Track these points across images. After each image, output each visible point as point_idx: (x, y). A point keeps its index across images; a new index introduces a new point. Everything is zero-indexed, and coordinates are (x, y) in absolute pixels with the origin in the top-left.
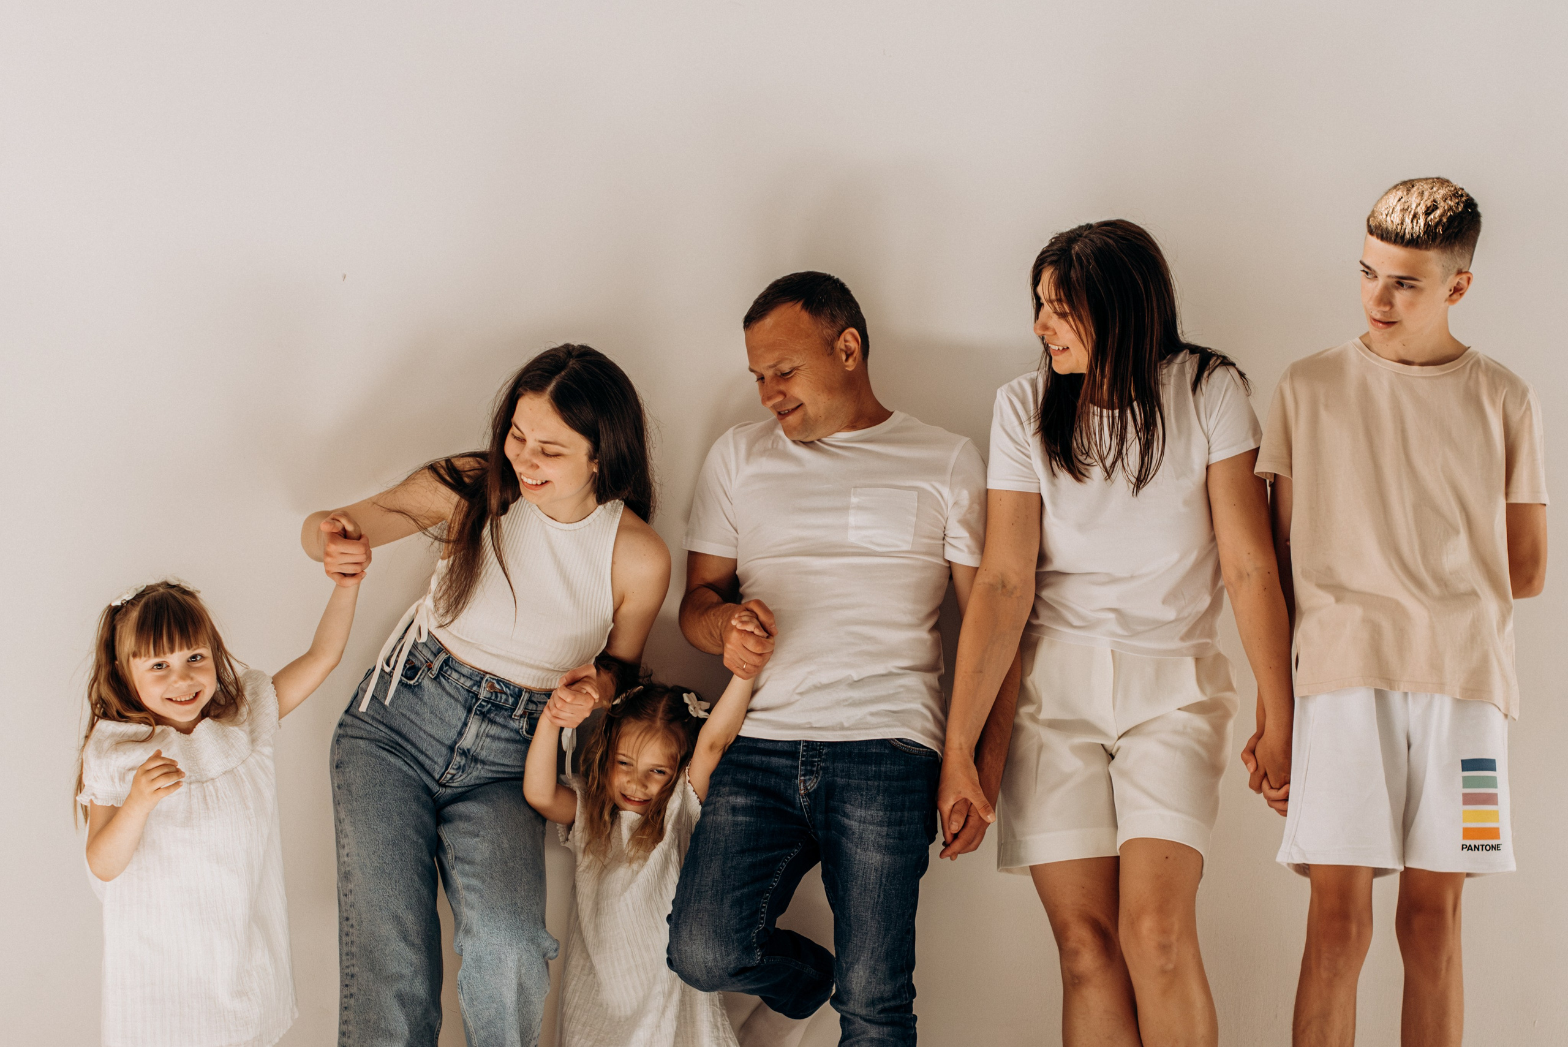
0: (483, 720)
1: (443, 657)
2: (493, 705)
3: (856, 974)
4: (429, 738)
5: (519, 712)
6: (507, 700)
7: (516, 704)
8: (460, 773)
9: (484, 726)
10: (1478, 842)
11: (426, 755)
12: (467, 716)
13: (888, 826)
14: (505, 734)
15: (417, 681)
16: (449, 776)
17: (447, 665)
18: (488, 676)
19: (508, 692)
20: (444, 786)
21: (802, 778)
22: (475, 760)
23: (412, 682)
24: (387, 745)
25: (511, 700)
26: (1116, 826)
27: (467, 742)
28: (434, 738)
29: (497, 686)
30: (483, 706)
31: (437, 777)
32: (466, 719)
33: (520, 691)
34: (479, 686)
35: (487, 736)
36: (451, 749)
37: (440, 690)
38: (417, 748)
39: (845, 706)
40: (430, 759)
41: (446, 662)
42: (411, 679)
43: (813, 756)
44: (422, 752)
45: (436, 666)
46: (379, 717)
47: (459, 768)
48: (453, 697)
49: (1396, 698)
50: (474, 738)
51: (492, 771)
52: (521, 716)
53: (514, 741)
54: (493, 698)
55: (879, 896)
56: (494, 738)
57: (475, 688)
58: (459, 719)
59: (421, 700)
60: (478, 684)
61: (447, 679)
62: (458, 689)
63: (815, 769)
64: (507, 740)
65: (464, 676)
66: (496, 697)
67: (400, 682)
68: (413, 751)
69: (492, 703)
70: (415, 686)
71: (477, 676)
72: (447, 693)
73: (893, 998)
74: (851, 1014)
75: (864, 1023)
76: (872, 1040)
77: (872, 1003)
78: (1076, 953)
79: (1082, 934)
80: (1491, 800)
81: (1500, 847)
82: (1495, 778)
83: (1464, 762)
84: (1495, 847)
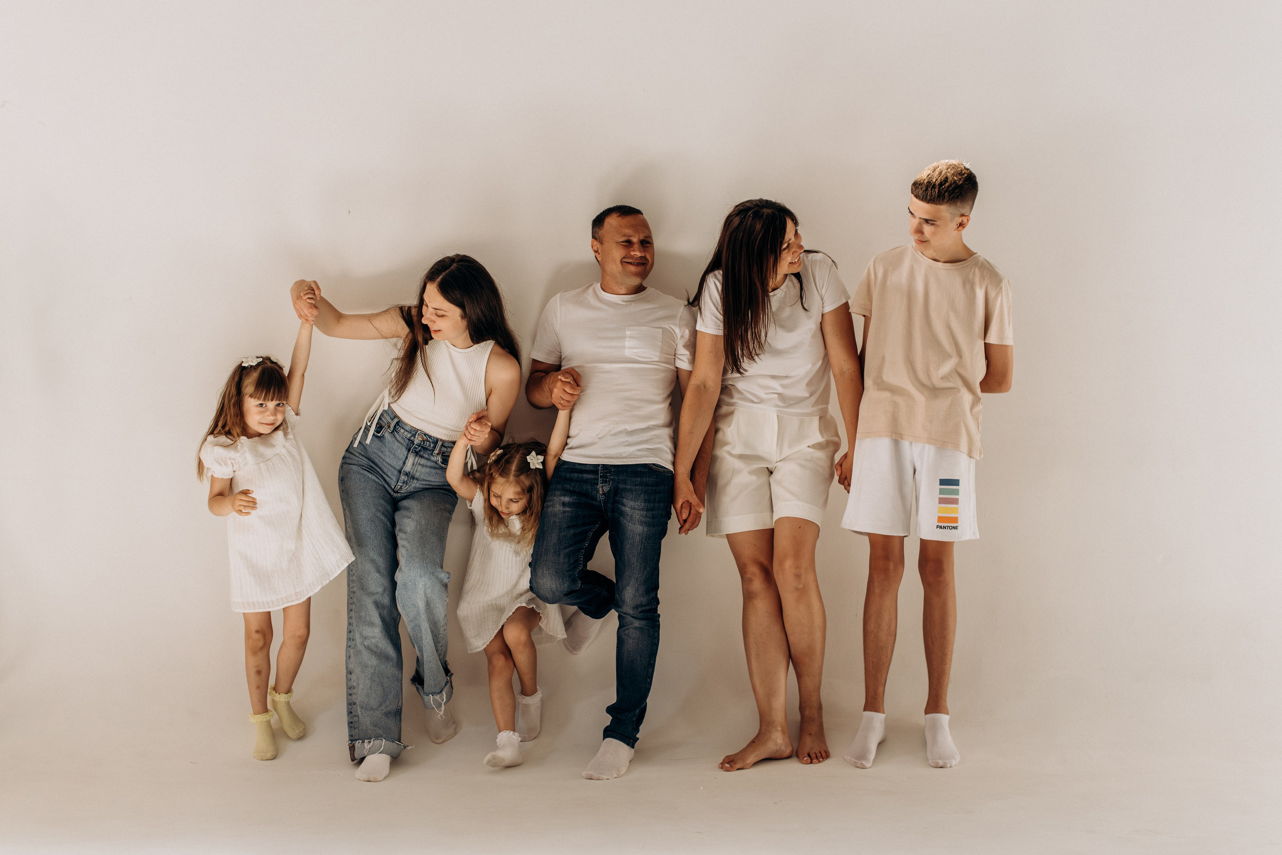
0: (416, 456)
1: (396, 420)
2: (422, 447)
3: (627, 592)
4: (388, 466)
5: (436, 452)
6: (430, 445)
7: (434, 447)
8: (405, 485)
9: (417, 459)
10: (946, 525)
11: (387, 476)
12: (408, 454)
13: (646, 511)
14: (429, 464)
15: (382, 434)
16: (399, 486)
17: (398, 425)
18: (420, 432)
19: (431, 441)
20: (397, 491)
21: (601, 485)
22: (413, 478)
23: (379, 435)
24: (367, 468)
25: (432, 445)
26: (773, 511)
27: (408, 468)
28: (391, 465)
29: (425, 437)
30: (417, 448)
31: (393, 486)
33: (437, 440)
34: (415, 437)
35: (419, 464)
36: (400, 472)
37: (394, 439)
38: (382, 471)
39: (624, 446)
40: (389, 477)
41: (398, 423)
42: (379, 433)
43: (606, 473)
44: (384, 473)
45: (393, 425)
46: (362, 453)
47: (404, 482)
48: (401, 443)
49: (905, 445)
50: (412, 465)
51: (422, 484)
52: (438, 454)
53: (435, 468)
54: (422, 443)
55: (641, 549)
56: (423, 466)
57: (412, 438)
58: (404, 455)
59: (384, 444)
60: (414, 435)
61: (398, 433)
62: (403, 438)
63: (608, 480)
64: (431, 467)
65: (407, 431)
66: (424, 443)
67: (374, 435)
69: (421, 446)
70: (381, 437)
71: (413, 431)
72: (398, 441)
73: (648, 605)
74: (625, 613)
75: (631, 619)
76: (636, 628)
77: (636, 607)
78: (751, 580)
79: (754, 570)
80: (956, 501)
81: (959, 527)
83: (941, 480)
84: (955, 527)
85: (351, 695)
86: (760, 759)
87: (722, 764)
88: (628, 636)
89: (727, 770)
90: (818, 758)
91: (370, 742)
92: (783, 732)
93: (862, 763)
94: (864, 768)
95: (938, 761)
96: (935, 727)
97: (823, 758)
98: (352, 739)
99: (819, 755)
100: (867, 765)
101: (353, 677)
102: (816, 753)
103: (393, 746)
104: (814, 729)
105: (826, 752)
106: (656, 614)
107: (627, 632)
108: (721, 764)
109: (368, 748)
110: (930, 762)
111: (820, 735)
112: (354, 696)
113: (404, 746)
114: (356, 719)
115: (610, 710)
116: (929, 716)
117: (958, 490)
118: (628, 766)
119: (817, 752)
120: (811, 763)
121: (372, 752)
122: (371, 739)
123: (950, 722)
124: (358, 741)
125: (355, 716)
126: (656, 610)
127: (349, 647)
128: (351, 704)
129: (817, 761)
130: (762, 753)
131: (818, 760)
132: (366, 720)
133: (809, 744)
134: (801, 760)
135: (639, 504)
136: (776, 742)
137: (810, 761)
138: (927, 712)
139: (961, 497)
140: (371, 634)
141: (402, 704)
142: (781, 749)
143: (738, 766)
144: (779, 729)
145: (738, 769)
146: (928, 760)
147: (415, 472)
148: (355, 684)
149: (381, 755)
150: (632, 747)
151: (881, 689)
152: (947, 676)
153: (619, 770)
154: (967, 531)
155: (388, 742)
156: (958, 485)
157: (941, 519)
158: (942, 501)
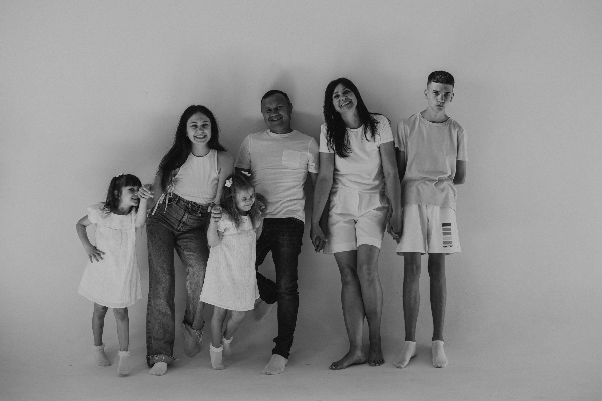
1: (178, 197)
2: (192, 210)
3: (282, 281)
4: (174, 219)
5: (199, 212)
6: (196, 209)
7: (198, 210)
9: (189, 215)
10: (447, 245)
11: (173, 223)
12: (185, 213)
16: (179, 229)
17: (180, 199)
18: (191, 202)
19: (196, 206)
20: (177, 231)
21: (266, 228)
22: (186, 224)
23: (170, 204)
26: (357, 242)
27: (184, 220)
28: (175, 219)
29: (193, 205)
30: (189, 210)
31: (176, 229)
32: (184, 213)
33: (200, 206)
34: (188, 205)
35: (190, 218)
36: (180, 221)
37: (177, 206)
40: (174, 224)
43: (269, 222)
44: (171, 222)
45: (176, 200)
46: (160, 213)
47: (182, 227)
48: (181, 208)
49: (424, 207)
50: (186, 219)
51: (190, 228)
53: (197, 220)
55: (288, 260)
56: (191, 219)
57: (187, 205)
58: (182, 214)
59: (172, 208)
60: (188, 204)
61: (179, 203)
62: (183, 205)
63: (270, 226)
64: (195, 219)
65: (184, 202)
66: (193, 208)
68: (169, 222)
71: (188, 202)
72: (179, 206)
73: (293, 287)
74: (281, 292)
75: (285, 295)
76: (287, 299)
77: (286, 289)
78: (346, 276)
79: (347, 271)
80: (450, 234)
81: (452, 246)
82: (451, 228)
83: (442, 224)
84: (451, 246)
85: (148, 333)
86: (350, 364)
87: (331, 366)
88: (283, 303)
89: (334, 369)
91: (157, 356)
92: (362, 351)
93: (400, 366)
94: (400, 368)
95: (437, 364)
96: (437, 347)
97: (381, 363)
98: (149, 355)
99: (379, 362)
100: (402, 366)
102: (377, 361)
103: (169, 359)
104: (377, 349)
105: (382, 360)
106: (297, 292)
107: (283, 301)
109: (156, 359)
110: (434, 364)
111: (380, 351)
112: (150, 334)
113: (174, 359)
114: (150, 345)
115: (275, 340)
116: (434, 342)
118: (284, 368)
120: (375, 366)
121: (158, 361)
123: (444, 345)
124: (151, 356)
125: (151, 343)
126: (297, 290)
127: (148, 309)
128: (148, 338)
129: (378, 365)
130: (351, 361)
131: (379, 364)
132: (155, 345)
133: (374, 356)
134: (370, 365)
135: (286, 238)
136: (358, 356)
137: (374, 365)
138: (433, 340)
139: (452, 231)
140: (159, 303)
141: (175, 337)
142: (360, 359)
143: (339, 368)
144: (360, 349)
146: (433, 363)
147: (187, 221)
148: (151, 328)
149: (163, 363)
150: (287, 358)
151: (413, 330)
152: (442, 322)
153: (280, 370)
154: (456, 248)
155: (166, 356)
156: (450, 226)
157: (445, 243)
158: (444, 234)
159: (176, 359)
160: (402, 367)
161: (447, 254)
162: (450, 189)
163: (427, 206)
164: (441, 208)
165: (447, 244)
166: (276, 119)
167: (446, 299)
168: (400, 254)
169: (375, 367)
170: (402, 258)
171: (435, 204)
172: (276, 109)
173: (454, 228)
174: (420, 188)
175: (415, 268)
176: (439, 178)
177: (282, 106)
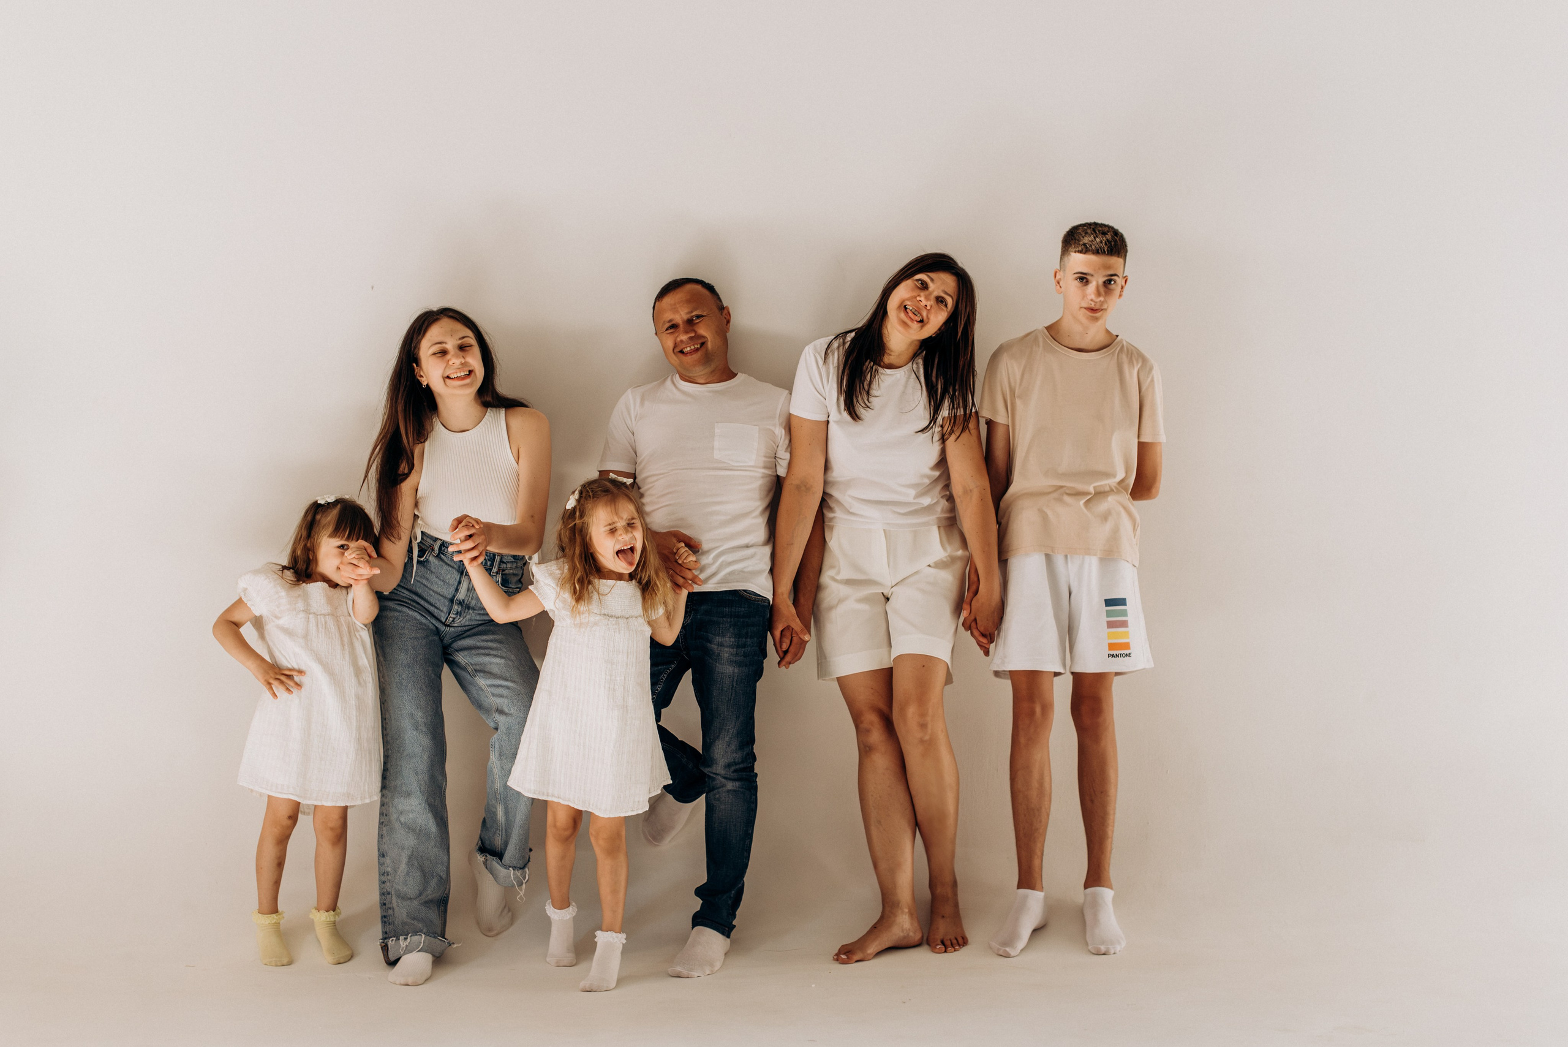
1: (439, 543)
3: (717, 746)
4: (438, 596)
5: (495, 570)
8: (457, 619)
10: (1118, 652)
11: (435, 607)
13: (736, 648)
15: (426, 558)
16: (451, 620)
17: (443, 546)
20: (448, 626)
22: (468, 608)
23: (422, 560)
24: (406, 602)
26: (891, 648)
27: (462, 595)
28: (440, 595)
31: (444, 620)
32: (460, 580)
36: (452, 601)
37: (441, 563)
38: (428, 602)
40: (437, 609)
41: (443, 544)
42: (421, 557)
44: (431, 605)
45: (437, 547)
47: (457, 613)
49: (1059, 560)
50: (466, 591)
55: (731, 695)
58: (455, 580)
59: (429, 570)
61: (445, 555)
68: (426, 605)
70: (425, 562)
72: (446, 564)
73: (742, 762)
74: (714, 774)
75: (723, 780)
76: (729, 791)
77: (728, 766)
78: (868, 731)
79: (871, 719)
80: (1124, 624)
81: (1131, 655)
82: (1126, 610)
83: (1106, 601)
84: (1128, 655)
85: (384, 882)
86: (884, 948)
87: (838, 955)
88: (719, 800)
89: (844, 963)
90: (954, 946)
91: (406, 939)
92: (911, 914)
93: (1006, 950)
94: (1008, 956)
95: (1100, 946)
96: (1095, 904)
97: (959, 945)
98: (386, 936)
99: (955, 941)
100: (1010, 952)
101: (388, 861)
102: (951, 940)
103: (437, 943)
104: (948, 909)
105: (963, 938)
106: (752, 774)
107: (717, 796)
108: (836, 955)
109: (405, 946)
110: (1090, 947)
111: (956, 917)
112: (388, 884)
113: (449, 943)
114: (390, 912)
115: (699, 892)
116: (1089, 890)
117: (1125, 611)
118: (722, 960)
119: (952, 937)
120: (945, 952)
121: (408, 950)
122: (407, 935)
123: (1115, 900)
124: (391, 939)
125: (390, 908)
126: (751, 768)
127: (381, 823)
128: (384, 894)
129: (953, 950)
130: (886, 940)
131: (954, 948)
132: (401, 912)
133: (942, 929)
134: (933, 949)
135: (727, 639)
136: (903, 928)
137: (944, 949)
138: (1086, 886)
139: (1130, 618)
140: (408, 808)
141: (450, 889)
142: (908, 935)
143: (856, 958)
144: (906, 910)
145: (857, 961)
146: (1087, 945)
147: (470, 599)
148: (389, 869)
149: (421, 954)
150: (728, 937)
151: (1036, 862)
152: (1110, 840)
153: (712, 965)
154: (1141, 658)
155: (428, 937)
156: (1125, 604)
157: (1112, 646)
158: (1110, 625)
159: (453, 943)
160: (1012, 953)
161: (1117, 674)
162: (1123, 514)
163: (1066, 556)
164: (1102, 560)
165: (1119, 650)
166: (690, 347)
167: (1116, 785)
168: (1001, 675)
169: (945, 954)
170: (1007, 685)
171: (1088, 551)
172: (690, 322)
173: (1134, 611)
174: (1049, 513)
175: (1038, 710)
176: (1094, 487)
177: (704, 314)
